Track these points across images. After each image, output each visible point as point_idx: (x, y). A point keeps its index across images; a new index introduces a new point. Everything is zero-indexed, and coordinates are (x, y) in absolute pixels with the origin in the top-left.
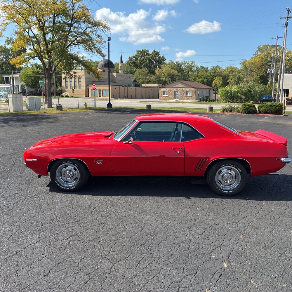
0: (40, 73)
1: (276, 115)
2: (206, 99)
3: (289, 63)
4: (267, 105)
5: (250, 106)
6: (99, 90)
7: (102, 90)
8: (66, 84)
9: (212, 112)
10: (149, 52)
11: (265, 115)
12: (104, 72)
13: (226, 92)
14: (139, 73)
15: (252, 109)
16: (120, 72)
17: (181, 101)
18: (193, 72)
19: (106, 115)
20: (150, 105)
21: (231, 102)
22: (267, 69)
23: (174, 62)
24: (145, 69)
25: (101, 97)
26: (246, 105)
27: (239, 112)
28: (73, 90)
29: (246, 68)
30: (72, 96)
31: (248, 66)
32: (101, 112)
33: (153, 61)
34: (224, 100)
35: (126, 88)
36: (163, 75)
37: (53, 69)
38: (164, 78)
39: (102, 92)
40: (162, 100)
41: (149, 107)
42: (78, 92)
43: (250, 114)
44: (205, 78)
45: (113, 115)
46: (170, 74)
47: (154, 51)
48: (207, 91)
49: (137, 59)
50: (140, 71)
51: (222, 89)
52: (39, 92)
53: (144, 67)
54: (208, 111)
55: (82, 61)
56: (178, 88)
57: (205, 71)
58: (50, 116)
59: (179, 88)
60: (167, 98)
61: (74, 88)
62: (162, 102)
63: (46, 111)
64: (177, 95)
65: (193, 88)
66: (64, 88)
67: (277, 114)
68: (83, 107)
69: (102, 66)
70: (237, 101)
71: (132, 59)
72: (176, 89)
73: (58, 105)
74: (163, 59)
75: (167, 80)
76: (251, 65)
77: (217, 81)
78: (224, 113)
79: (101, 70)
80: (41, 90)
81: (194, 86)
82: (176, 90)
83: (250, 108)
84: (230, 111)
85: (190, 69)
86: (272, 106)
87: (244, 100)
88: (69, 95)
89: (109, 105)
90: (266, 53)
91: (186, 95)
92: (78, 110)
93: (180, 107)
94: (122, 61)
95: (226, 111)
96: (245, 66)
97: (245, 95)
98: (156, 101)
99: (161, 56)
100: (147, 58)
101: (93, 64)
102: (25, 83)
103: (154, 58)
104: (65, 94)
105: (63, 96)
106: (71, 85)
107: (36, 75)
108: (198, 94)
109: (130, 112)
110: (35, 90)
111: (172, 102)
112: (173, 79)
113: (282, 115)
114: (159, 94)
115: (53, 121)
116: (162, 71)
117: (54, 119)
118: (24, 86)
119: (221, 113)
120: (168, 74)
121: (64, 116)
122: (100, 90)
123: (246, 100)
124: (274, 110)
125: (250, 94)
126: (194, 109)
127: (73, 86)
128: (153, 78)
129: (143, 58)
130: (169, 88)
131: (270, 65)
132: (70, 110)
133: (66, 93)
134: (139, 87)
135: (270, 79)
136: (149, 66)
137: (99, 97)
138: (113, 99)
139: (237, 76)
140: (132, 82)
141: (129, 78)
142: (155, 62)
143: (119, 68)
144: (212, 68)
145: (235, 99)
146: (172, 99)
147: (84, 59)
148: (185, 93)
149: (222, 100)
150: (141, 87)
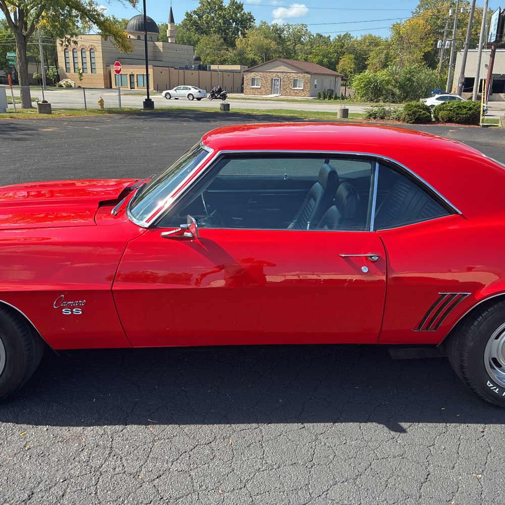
0: (12, 40)
1: (467, 126)
2: (329, 95)
4: (452, 107)
5: (420, 108)
6: (130, 75)
7: (135, 76)
8: (66, 63)
9: (347, 119)
10: (224, 4)
11: (448, 125)
12: (139, 41)
13: (367, 82)
14: (206, 43)
15: (424, 114)
16: (170, 41)
17: (283, 97)
18: (303, 45)
19: (140, 123)
20: (229, 105)
21: (376, 100)
22: (436, 41)
23: (270, 25)
24: (216, 37)
25: (134, 88)
26: (412, 105)
27: (398, 119)
28: (81, 74)
29: (402, 37)
30: (80, 87)
31: (404, 34)
32: (131, 118)
33: (231, 21)
34: (362, 97)
35: (181, 71)
36: (249, 49)
37: (29, 26)
38: (251, 56)
39: (136, 80)
40: (250, 96)
41: (226, 107)
42: (89, 79)
43: (420, 123)
44: (324, 56)
45: (155, 123)
46: (263, 46)
47: (233, 3)
48: (331, 81)
49: (200, 17)
50: (206, 41)
51: (359, 77)
53: (215, 32)
54: (339, 117)
55: (89, 11)
56: (278, 74)
57: (325, 43)
58: (20, 125)
59: (281, 74)
60: (258, 92)
61: (81, 71)
62: (249, 99)
63: (15, 115)
64: (276, 87)
65: (306, 74)
66: (63, 70)
67: (469, 124)
68: (97, 108)
69: (134, 29)
70: (385, 99)
71: (192, 16)
72: (274, 75)
73: (40, 103)
74: (250, 19)
75: (256, 58)
76: (409, 32)
77: (346, 63)
78: (370, 121)
79: (132, 37)
81: (307, 70)
82: (276, 76)
83: (421, 112)
84: (382, 118)
85: (297, 38)
86: (460, 107)
87: (399, 97)
88: (73, 85)
89: (149, 103)
90: (435, 11)
91: (294, 87)
92: (84, 114)
93: (286, 109)
94: (172, 20)
95: (375, 118)
96: (399, 33)
97: (402, 87)
98: (238, 97)
99: (246, 12)
100: (220, 15)
101: (118, 26)
103: (234, 16)
104: (64, 82)
105: (61, 86)
106: (76, 64)
107: (6, 43)
108: (316, 85)
109: (190, 118)
110: (5, 73)
111: (268, 100)
112: (267, 57)
113: (479, 125)
114: (243, 84)
115: (24, 136)
116: (248, 41)
117: (26, 132)
119: (365, 122)
120: (258, 47)
121: (51, 127)
122: (132, 76)
123: (402, 97)
124: (465, 116)
125: (411, 85)
126: (311, 113)
127: (80, 66)
128: (231, 54)
129: (212, 15)
130: (262, 73)
131: (442, 34)
132: (68, 113)
133: (66, 80)
134: (206, 70)
135: (441, 59)
136: (224, 31)
137: (131, 88)
138: (155, 93)
139: (385, 52)
140: (193, 61)
141: (187, 53)
142: (234, 23)
143: (168, 33)
144: (337, 38)
145: (382, 95)
146: (267, 94)
147: (94, 6)
148: (291, 82)
149: (359, 98)
150: (210, 70)
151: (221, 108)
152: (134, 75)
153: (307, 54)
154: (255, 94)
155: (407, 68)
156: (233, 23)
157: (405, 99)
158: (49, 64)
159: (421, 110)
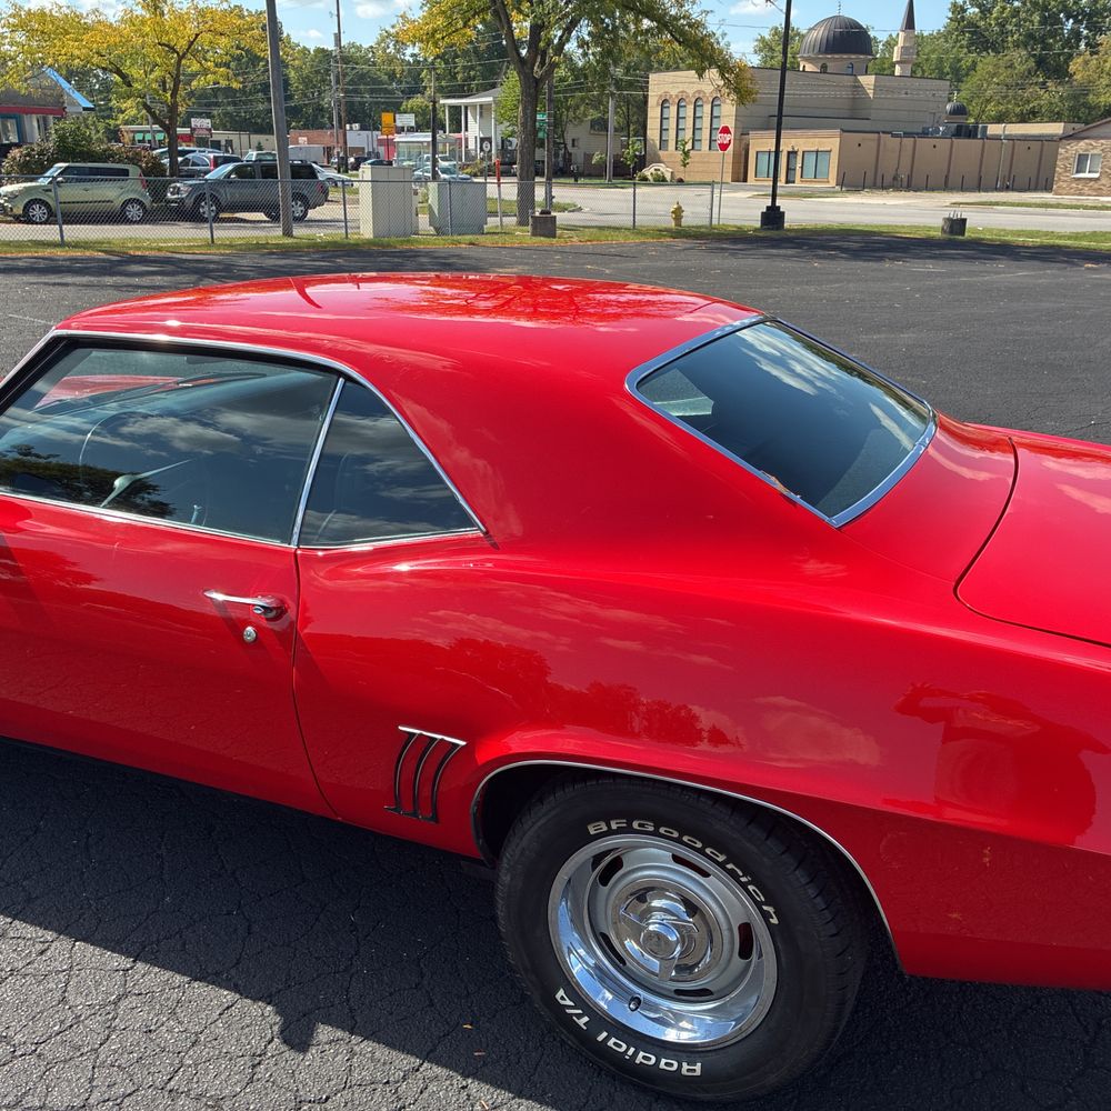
6: (789, 153)
7: (800, 154)
8: (661, 130)
12: (824, 75)
14: (989, 73)
16: (898, 71)
20: (965, 220)
24: (1017, 56)
25: (794, 182)
28: (686, 154)
30: (681, 181)
33: (1063, 16)
35: (908, 142)
36: (1105, 81)
38: (1105, 98)
39: (799, 164)
40: (1067, 199)
41: (957, 226)
42: (704, 162)
49: (986, 11)
50: (991, 68)
52: (561, 165)
53: (1017, 45)
60: (1091, 188)
61: (689, 146)
66: (654, 145)
69: (817, 50)
71: (965, 11)
79: (809, 68)
80: (570, 154)
88: (668, 177)
89: (773, 216)
94: (910, 23)
102: (510, 128)
104: (652, 170)
105: (645, 179)
106: (680, 132)
114: (1054, 169)
116: (1105, 61)
118: (511, 139)
122: (792, 154)
127: (688, 135)
128: (1053, 94)
129: (1017, 4)
130: (1108, 141)
132: (592, 235)
133: (656, 166)
134: (975, 137)
136: (1043, 40)
137: (787, 182)
138: (837, 192)
140: (944, 115)
141: (932, 99)
142: (1071, 21)
143: (895, 55)
147: (686, 8)
150: (985, 137)
151: (943, 229)
152: (796, 153)
154: (1082, 195)
156: (1067, 20)
158: (632, 133)
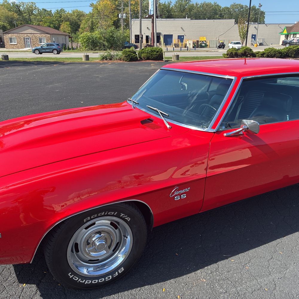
2: (64, 47)
3: (136, 8)
4: (148, 51)
5: (131, 52)
9: (89, 61)
13: (88, 38)
15: (134, 56)
18: (35, 16)
20: (8, 56)
22: (118, 15)
23: (10, 2)
26: (127, 51)
27: (120, 59)
29: (99, 12)
31: (100, 9)
34: (86, 48)
41: (6, 58)
44: (51, 23)
46: (8, 17)
48: (63, 38)
54: (84, 60)
56: (28, 35)
57: (49, 14)
59: (30, 34)
60: (16, 47)
62: (12, 52)
64: (28, 43)
65: (47, 35)
67: (158, 60)
70: (100, 48)
72: (25, 35)
75: (5, 24)
76: (103, 8)
77: (65, 27)
78: (104, 62)
81: (47, 32)
82: (26, 36)
83: (132, 55)
84: (111, 59)
85: (30, 12)
86: (152, 51)
91: (40, 43)
95: (106, 60)
96: (97, 9)
97: (108, 41)
98: (3, 51)
108: (54, 41)
113: (163, 61)
120: (6, 17)
123: (109, 47)
124: (155, 56)
125: (113, 39)
130: (17, 34)
135: (122, 24)
139: (91, 20)
144: (56, 11)
145: (98, 46)
146: (22, 48)
148: (37, 40)
149: (84, 48)
151: (2, 58)
153: (39, 22)
154: (14, 49)
155: (109, 30)
157: (111, 48)
159: (132, 53)
